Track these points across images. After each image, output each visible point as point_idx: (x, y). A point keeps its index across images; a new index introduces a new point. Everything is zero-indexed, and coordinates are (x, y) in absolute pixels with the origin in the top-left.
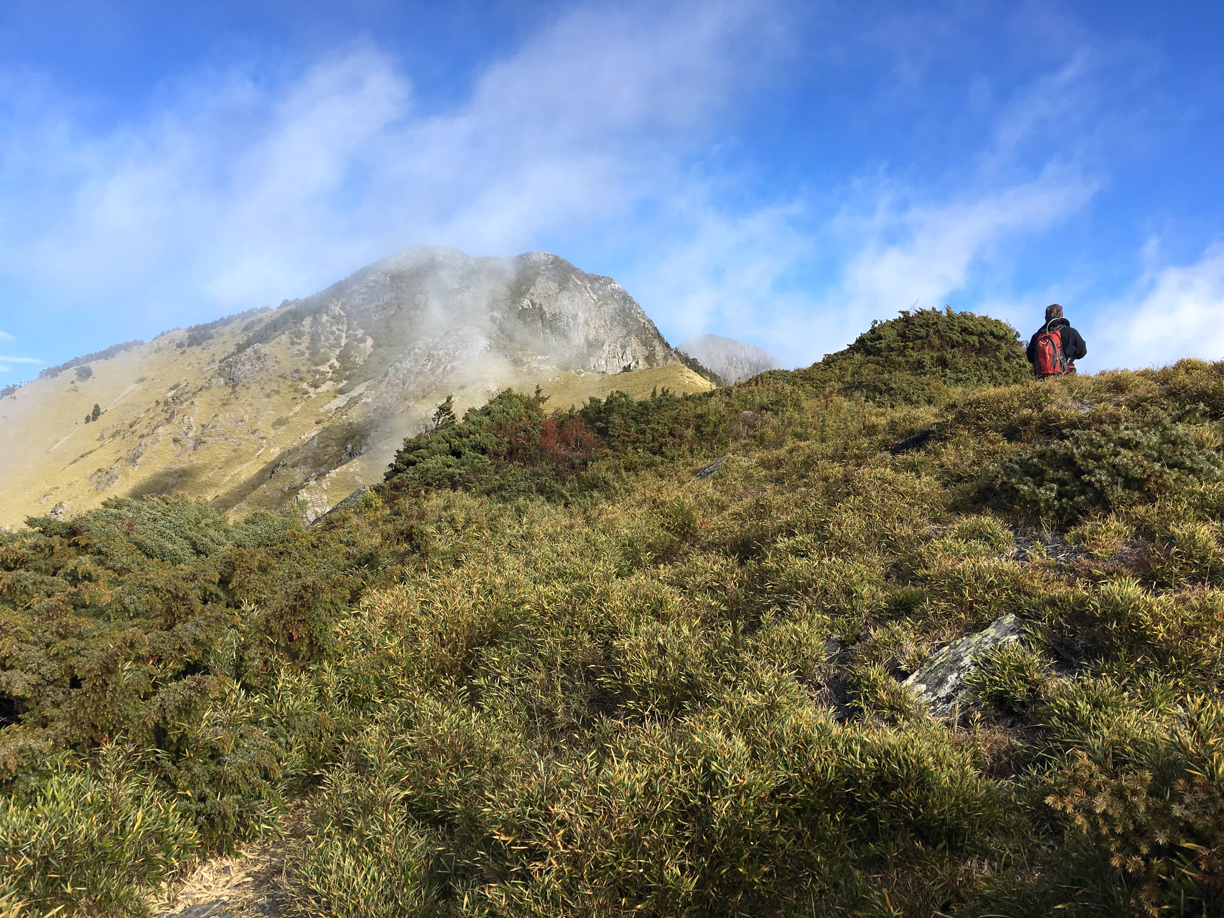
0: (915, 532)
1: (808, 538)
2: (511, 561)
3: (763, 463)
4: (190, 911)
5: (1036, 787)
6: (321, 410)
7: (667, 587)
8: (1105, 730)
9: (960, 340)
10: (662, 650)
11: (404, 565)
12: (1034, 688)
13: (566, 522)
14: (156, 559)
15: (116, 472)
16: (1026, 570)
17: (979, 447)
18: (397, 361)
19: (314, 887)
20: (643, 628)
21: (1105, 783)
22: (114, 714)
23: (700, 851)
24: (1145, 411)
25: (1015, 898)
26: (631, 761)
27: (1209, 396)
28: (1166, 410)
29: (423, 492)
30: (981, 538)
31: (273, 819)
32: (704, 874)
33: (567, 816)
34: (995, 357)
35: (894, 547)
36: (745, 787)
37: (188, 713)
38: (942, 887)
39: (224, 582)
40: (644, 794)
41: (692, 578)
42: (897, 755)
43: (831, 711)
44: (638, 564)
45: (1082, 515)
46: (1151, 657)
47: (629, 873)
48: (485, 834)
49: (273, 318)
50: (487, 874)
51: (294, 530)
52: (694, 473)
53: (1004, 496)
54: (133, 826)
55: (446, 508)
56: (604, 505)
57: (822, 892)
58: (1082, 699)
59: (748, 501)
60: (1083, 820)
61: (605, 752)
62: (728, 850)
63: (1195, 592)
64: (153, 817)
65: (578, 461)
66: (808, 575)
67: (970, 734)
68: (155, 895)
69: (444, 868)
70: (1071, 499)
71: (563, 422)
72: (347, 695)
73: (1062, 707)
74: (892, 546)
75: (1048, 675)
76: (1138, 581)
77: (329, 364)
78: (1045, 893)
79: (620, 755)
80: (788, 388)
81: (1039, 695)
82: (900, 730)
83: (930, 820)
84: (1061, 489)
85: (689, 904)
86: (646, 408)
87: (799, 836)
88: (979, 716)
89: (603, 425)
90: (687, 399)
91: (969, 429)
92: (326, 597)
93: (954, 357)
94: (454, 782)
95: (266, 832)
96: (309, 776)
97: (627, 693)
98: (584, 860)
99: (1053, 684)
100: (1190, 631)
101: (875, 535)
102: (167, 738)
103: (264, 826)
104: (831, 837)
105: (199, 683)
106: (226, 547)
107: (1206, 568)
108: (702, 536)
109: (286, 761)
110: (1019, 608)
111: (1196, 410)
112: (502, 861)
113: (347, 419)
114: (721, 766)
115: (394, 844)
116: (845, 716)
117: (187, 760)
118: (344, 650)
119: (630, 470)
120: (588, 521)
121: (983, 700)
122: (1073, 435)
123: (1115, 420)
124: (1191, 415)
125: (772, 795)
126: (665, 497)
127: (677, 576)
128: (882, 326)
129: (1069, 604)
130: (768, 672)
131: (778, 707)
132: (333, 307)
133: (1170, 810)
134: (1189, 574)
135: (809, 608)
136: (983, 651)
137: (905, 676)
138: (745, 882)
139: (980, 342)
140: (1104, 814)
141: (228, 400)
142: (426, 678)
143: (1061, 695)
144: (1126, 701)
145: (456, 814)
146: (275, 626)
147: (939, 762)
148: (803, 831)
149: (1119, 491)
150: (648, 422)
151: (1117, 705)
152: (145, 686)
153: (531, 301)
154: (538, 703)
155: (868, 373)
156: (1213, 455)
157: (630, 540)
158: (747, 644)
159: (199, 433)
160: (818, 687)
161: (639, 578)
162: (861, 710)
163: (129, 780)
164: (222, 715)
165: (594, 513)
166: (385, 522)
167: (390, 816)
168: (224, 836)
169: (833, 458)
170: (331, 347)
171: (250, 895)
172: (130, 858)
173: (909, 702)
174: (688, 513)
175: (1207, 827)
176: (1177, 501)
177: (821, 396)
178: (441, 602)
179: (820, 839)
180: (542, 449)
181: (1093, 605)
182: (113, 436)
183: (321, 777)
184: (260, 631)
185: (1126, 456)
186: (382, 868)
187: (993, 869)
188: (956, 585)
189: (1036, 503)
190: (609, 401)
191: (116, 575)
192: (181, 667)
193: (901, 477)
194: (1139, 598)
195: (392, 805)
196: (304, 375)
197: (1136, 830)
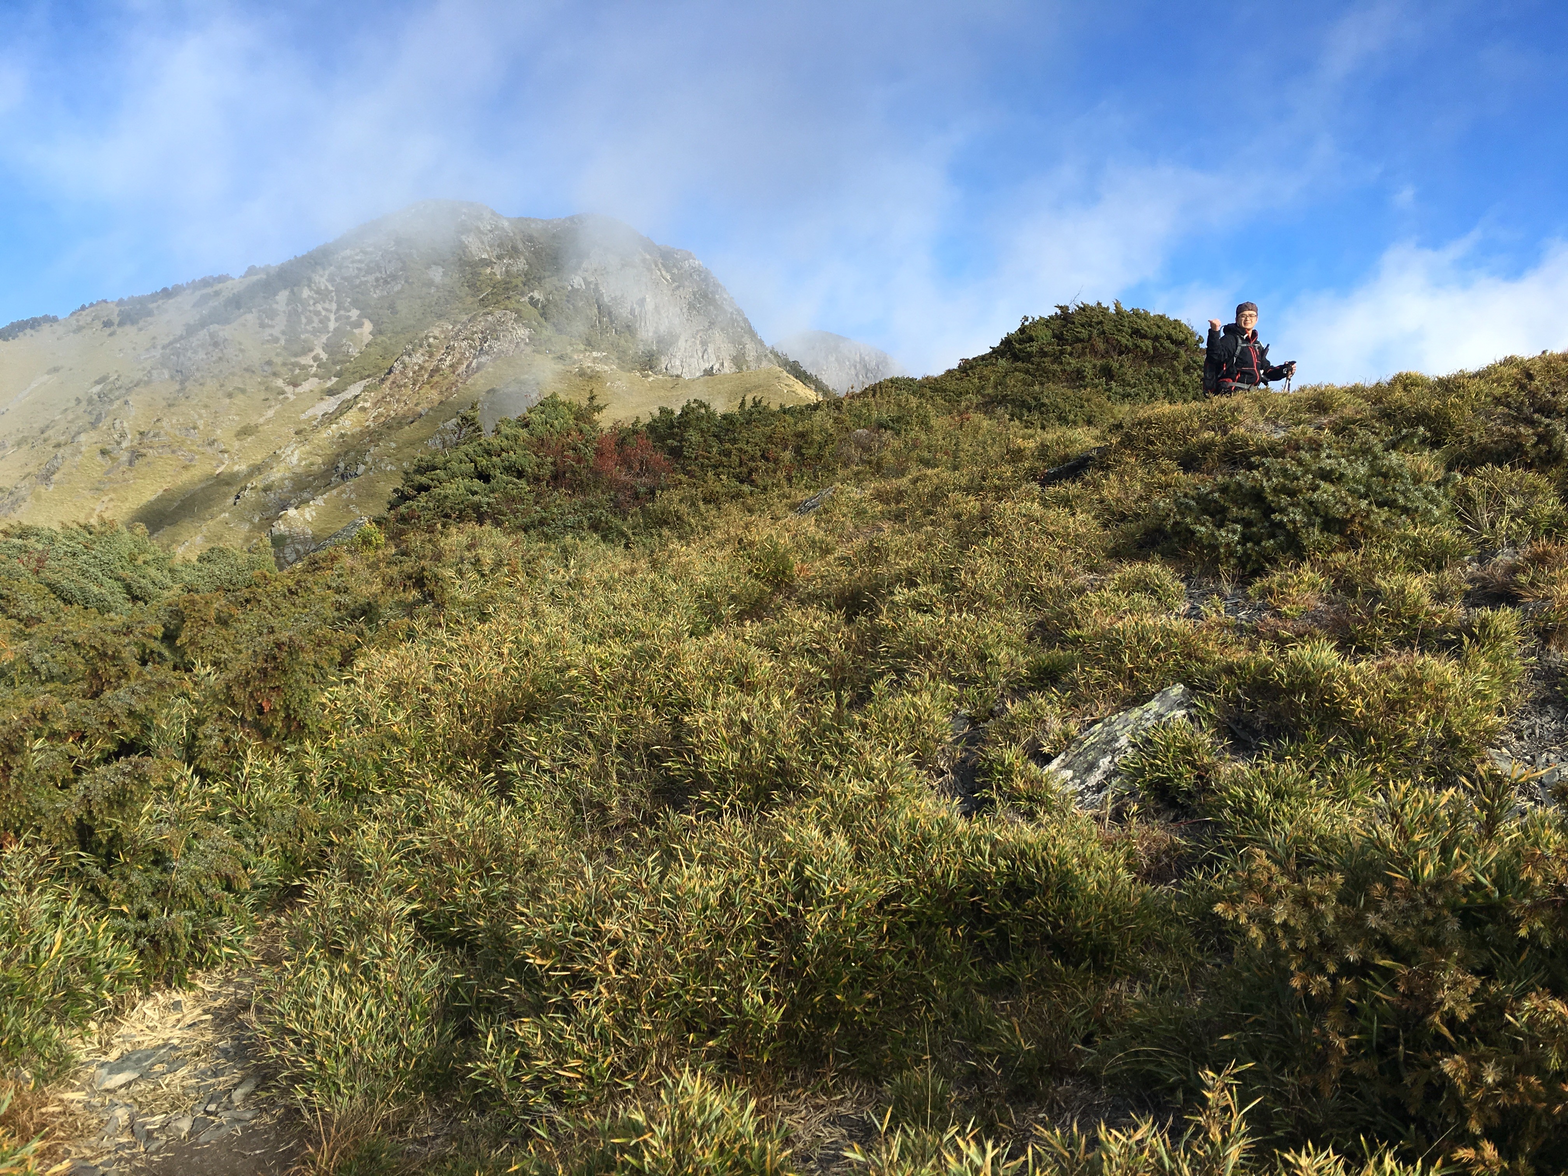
0: (1066, 583)
1: (933, 590)
2: (553, 616)
3: (879, 496)
4: (128, 1059)
5: (1202, 894)
6: (303, 417)
7: (753, 649)
8: (1287, 825)
9: (1130, 344)
10: (747, 728)
11: (412, 618)
12: (1203, 775)
13: (625, 565)
14: (76, 606)
15: (23, 492)
16: (1199, 630)
17: (1148, 479)
18: (405, 354)
19: (292, 1026)
20: (723, 700)
21: (1286, 887)
22: (21, 807)
23: (789, 974)
24: (1352, 435)
25: (1172, 1027)
26: (703, 865)
27: (1430, 418)
28: (1377, 434)
29: (439, 526)
30: (1147, 590)
31: (239, 941)
32: (793, 1003)
33: (621, 933)
34: (1173, 367)
35: (1040, 602)
36: (846, 896)
37: (122, 805)
38: (1084, 1016)
39: (169, 637)
40: (720, 905)
41: (786, 638)
42: (1034, 856)
43: (956, 802)
44: (718, 620)
45: (1270, 564)
46: (1345, 737)
47: (699, 1003)
48: (516, 957)
49: (235, 291)
50: (518, 1007)
51: (264, 571)
52: (793, 507)
53: (1177, 540)
54: (50, 950)
55: (469, 548)
56: (675, 545)
57: (938, 1022)
58: (1260, 788)
59: (859, 542)
60: (1260, 933)
61: (671, 854)
62: (823, 973)
63: (1402, 659)
64: (76, 939)
65: (643, 490)
66: (932, 635)
67: (1123, 830)
68: (82, 1038)
69: (463, 1000)
70: (1258, 543)
71: (624, 439)
72: (336, 784)
73: (1236, 797)
74: (1037, 601)
75: (1220, 759)
76: (1333, 644)
77: (313, 354)
78: (1208, 1021)
79: (690, 857)
80: (914, 401)
81: (1208, 783)
82: (1039, 826)
83: (1072, 935)
84: (1247, 531)
85: (774, 1039)
86: (732, 422)
87: (912, 955)
88: (1135, 808)
89: (676, 443)
90: (785, 413)
91: (1137, 455)
92: (309, 657)
93: (1121, 366)
94: (478, 893)
95: (229, 957)
96: (286, 886)
97: (701, 782)
98: (642, 988)
99: (1226, 770)
100: (1394, 706)
101: (1017, 586)
102: (93, 838)
103: (226, 950)
104: (951, 956)
105: (136, 767)
106: (172, 592)
107: (1416, 629)
108: (800, 586)
109: (255, 867)
110: (1189, 677)
111: (1413, 435)
112: (537, 990)
113: (339, 428)
114: (817, 870)
115: (397, 970)
116: (973, 809)
117: (122, 865)
118: (333, 726)
119: (710, 502)
120: (654, 565)
121: (1141, 788)
122: (1263, 464)
123: (1315, 447)
124: (1407, 441)
125: (880, 905)
126: (754, 536)
127: (767, 635)
128: (1034, 324)
129: (1250, 673)
130: (878, 755)
131: (890, 798)
132: (316, 278)
133: (1364, 919)
134: (1395, 637)
135: (933, 677)
136: (1144, 730)
137: (1047, 759)
138: (844, 1012)
139: (1155, 348)
140: (1285, 925)
141: (175, 399)
142: (442, 763)
143: (1236, 783)
144: (1313, 791)
145: (479, 933)
146: (239, 694)
147: (1085, 864)
148: (917, 949)
149: (1316, 534)
150: (734, 441)
151: (1302, 795)
152: (64, 770)
153: (584, 279)
154: (587, 795)
155: (1014, 385)
156: (1431, 492)
157: (708, 590)
158: (854, 720)
159: (135, 443)
160: (941, 773)
161: (719, 637)
162: (993, 802)
163: (42, 892)
164: (167, 809)
165: (662, 556)
166: (389, 564)
167: (392, 936)
168: (173, 963)
169: (967, 490)
170: (315, 332)
171: (209, 1037)
172: (47, 991)
173: (1051, 792)
174: (784, 556)
175: (1407, 941)
176: (1385, 547)
177: (955, 413)
178: (461, 666)
179: (938, 959)
180: (597, 474)
181: (1278, 673)
182: (19, 444)
183: (302, 887)
184: (218, 701)
185: (1326, 491)
186: (383, 1001)
187: (1147, 992)
188: (1114, 647)
189: (1214, 548)
190: (685, 412)
191: (21, 626)
192: (111, 747)
193: (1052, 514)
194: (1334, 665)
195: (396, 922)
196: (279, 369)
197: (1322, 944)
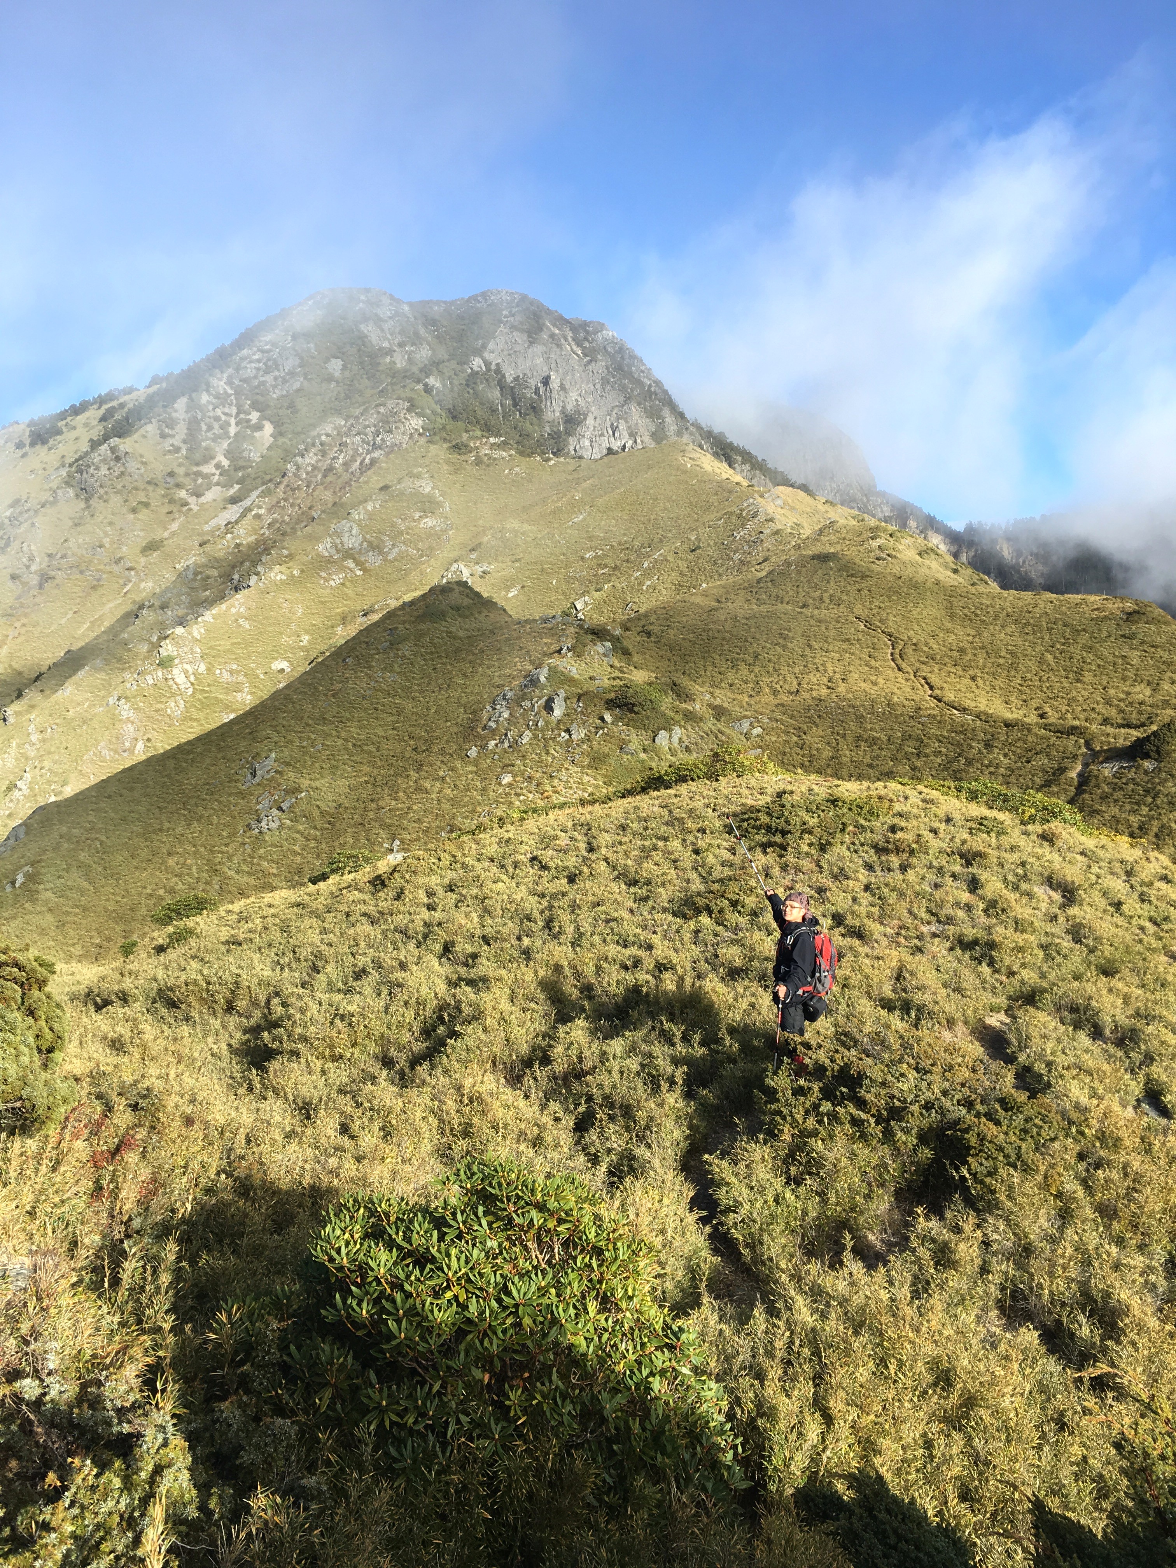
18: (298, 454)
49: (138, 402)
77: (214, 462)
113: (234, 538)
141: (81, 518)
153: (486, 361)
159: (44, 565)
170: (216, 439)
196: (181, 480)
